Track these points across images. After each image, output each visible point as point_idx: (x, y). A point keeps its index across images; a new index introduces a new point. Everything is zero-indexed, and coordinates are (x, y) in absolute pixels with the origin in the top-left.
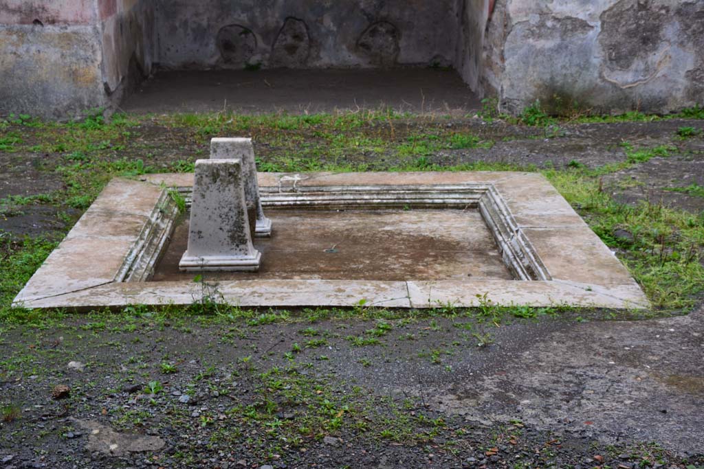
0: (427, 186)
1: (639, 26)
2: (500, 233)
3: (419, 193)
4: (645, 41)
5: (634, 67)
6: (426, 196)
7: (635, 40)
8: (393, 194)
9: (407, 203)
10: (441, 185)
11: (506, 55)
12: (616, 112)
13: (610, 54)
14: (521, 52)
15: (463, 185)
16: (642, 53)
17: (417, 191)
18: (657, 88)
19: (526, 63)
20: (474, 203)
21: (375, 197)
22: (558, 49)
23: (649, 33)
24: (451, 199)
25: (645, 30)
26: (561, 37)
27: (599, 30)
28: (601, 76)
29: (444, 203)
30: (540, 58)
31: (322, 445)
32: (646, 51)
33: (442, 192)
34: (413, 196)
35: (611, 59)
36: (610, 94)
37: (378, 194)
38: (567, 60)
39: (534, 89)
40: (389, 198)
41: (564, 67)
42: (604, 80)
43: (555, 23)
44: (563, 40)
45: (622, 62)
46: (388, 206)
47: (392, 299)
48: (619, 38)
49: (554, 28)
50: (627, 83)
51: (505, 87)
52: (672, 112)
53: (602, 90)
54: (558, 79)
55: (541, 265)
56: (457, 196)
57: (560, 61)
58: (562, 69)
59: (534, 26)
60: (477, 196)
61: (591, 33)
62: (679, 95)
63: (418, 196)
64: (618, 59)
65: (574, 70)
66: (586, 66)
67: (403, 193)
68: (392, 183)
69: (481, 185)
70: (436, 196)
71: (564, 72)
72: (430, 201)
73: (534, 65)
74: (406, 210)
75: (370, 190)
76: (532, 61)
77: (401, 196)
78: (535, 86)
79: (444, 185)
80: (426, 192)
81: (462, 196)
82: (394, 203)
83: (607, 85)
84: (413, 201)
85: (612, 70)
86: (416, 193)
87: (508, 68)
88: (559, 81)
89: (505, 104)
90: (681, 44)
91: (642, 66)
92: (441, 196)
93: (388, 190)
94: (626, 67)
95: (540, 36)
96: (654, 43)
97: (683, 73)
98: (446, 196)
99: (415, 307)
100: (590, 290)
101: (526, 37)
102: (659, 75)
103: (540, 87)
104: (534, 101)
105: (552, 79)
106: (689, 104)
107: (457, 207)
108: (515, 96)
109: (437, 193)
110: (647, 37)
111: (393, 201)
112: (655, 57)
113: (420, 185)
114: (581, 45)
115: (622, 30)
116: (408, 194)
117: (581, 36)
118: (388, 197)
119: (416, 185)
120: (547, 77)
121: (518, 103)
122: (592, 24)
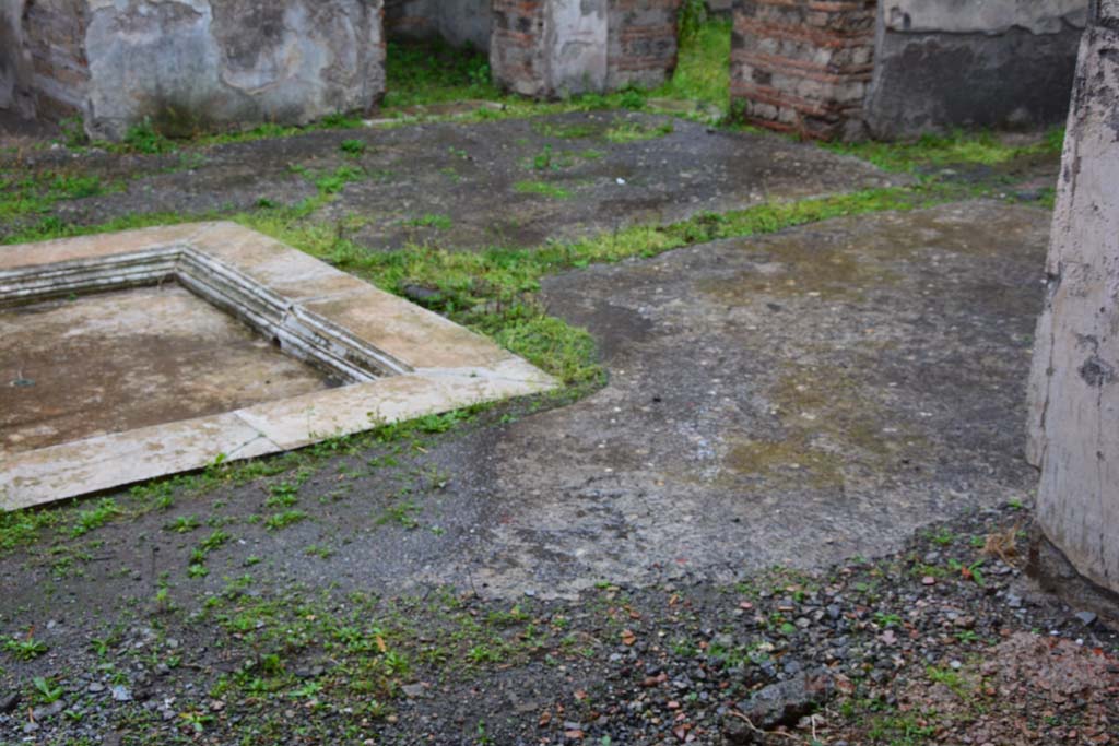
0: (95, 259)
1: (257, 12)
2: (257, 314)
3: (86, 272)
4: (268, 31)
5: (259, 65)
6: (96, 275)
7: (256, 30)
8: (47, 278)
9: (72, 289)
10: (114, 256)
11: (90, 55)
12: (247, 126)
13: (228, 50)
14: (110, 51)
15: (145, 251)
16: (266, 48)
17: (81, 270)
18: (290, 94)
19: (120, 66)
20: (167, 276)
21: (19, 286)
22: (162, 45)
23: (270, 22)
24: (136, 274)
25: (265, 17)
26: (162, 27)
27: (210, 18)
28: (221, 80)
29: (126, 281)
30: (139, 58)
31: (410, 702)
32: (271, 46)
33: (119, 266)
34: (79, 278)
35: (230, 57)
36: (236, 104)
37: (22, 281)
38: (175, 59)
39: (136, 103)
40: (42, 285)
41: (172, 69)
42: (225, 85)
43: (150, 8)
44: (165, 32)
45: (244, 61)
46: (42, 297)
47: (245, 444)
48: (236, 28)
49: (150, 16)
50: (253, 88)
51: (95, 102)
52: (312, 122)
53: (225, 99)
54: (166, 86)
55: (380, 352)
56: (141, 268)
57: (165, 61)
58: (169, 73)
59: (122, 13)
60: (170, 265)
61: (200, 22)
62: (317, 99)
63: (86, 276)
64: (239, 56)
65: (185, 74)
66: (199, 68)
67: (63, 276)
68: (39, 262)
69: (170, 247)
70: (110, 273)
71: (173, 76)
72: (105, 281)
73: (132, 69)
74: (73, 299)
75: (8, 278)
76: (127, 63)
77: (60, 280)
78: (138, 98)
79: (119, 255)
80: (95, 269)
81: (149, 268)
82: (52, 292)
83: (231, 92)
84: (80, 284)
85: (233, 71)
86: (80, 273)
87: (95, 74)
88: (169, 91)
89: (98, 125)
90: (310, 34)
91: (269, 65)
92: (120, 272)
93: (37, 274)
94: (249, 66)
95: (133, 28)
96: (279, 35)
97: (317, 71)
98: (127, 271)
99: (286, 448)
100: (474, 376)
101: (114, 29)
102: (290, 75)
103: (143, 99)
104: (142, 119)
105: (159, 87)
106: (330, 110)
107: (146, 284)
108: (111, 113)
109: (112, 269)
110: (269, 28)
111: (48, 289)
112: (284, 52)
113: (83, 259)
114: (190, 39)
115: (238, 17)
116: (69, 275)
117: (189, 26)
118: (39, 284)
119: (77, 259)
120: (151, 84)
121: (116, 122)
122: (199, 10)
